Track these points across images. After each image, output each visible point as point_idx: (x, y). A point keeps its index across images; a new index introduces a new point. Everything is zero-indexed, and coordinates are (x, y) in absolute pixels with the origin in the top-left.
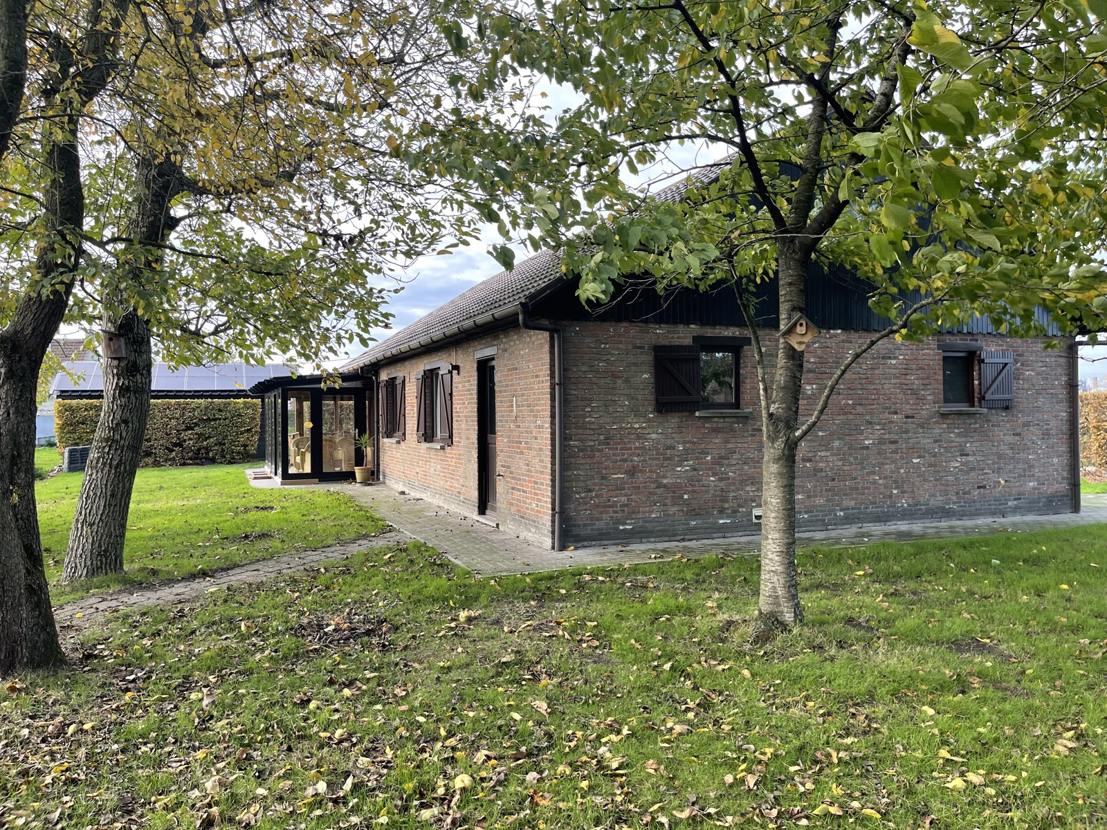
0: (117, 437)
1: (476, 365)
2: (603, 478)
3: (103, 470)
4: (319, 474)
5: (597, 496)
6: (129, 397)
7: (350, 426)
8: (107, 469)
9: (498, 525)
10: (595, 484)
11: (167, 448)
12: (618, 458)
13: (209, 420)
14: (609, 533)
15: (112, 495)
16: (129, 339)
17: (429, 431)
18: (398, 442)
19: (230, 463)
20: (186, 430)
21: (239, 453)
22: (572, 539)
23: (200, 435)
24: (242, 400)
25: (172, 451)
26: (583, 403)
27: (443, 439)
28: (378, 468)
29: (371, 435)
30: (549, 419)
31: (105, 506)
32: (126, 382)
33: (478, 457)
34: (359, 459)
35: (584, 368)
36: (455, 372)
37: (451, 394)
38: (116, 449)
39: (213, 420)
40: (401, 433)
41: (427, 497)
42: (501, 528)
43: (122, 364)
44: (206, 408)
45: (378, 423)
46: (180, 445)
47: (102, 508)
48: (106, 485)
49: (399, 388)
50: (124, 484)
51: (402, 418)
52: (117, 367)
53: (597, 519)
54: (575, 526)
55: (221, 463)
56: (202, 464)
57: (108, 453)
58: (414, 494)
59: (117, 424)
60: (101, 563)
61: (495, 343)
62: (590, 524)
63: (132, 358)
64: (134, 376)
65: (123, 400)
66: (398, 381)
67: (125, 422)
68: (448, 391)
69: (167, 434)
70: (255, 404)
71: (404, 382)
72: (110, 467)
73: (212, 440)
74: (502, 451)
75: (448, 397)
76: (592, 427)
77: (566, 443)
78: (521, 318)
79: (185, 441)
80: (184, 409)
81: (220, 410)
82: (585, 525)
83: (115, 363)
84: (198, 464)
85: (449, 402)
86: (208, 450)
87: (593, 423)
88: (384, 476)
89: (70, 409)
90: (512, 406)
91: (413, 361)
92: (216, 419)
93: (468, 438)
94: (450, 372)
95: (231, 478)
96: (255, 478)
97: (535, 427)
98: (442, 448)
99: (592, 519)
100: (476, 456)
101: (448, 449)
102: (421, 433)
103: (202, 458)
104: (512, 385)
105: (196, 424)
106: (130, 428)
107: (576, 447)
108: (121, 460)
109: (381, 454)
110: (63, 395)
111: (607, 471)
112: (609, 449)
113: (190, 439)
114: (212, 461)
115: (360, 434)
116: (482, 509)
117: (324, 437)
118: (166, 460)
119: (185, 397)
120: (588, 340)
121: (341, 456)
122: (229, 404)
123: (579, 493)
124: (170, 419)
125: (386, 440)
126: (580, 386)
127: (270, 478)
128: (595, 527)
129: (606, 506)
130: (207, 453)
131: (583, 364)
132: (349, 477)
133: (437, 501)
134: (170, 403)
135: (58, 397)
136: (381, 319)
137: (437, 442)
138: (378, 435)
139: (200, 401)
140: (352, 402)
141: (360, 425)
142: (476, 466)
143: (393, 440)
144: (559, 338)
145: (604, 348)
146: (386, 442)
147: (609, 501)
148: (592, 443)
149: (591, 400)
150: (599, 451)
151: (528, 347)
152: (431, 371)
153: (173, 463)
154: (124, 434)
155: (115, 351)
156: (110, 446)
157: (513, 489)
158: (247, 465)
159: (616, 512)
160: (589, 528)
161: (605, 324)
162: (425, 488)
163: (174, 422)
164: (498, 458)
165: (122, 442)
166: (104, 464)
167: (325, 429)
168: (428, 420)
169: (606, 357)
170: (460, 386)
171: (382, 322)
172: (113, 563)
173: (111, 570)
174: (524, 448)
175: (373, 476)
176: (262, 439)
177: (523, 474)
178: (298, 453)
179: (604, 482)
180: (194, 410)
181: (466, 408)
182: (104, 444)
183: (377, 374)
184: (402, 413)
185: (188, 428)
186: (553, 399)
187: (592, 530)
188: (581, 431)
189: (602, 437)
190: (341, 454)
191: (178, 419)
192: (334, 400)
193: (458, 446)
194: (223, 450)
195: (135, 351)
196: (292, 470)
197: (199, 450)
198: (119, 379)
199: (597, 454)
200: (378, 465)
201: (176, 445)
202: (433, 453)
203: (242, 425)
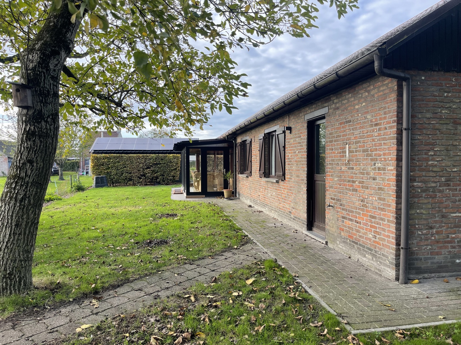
0: (23, 175)
1: (306, 125)
2: (443, 216)
3: (9, 203)
4: (205, 193)
5: (437, 233)
6: (34, 141)
7: (222, 167)
8: (13, 202)
9: (327, 243)
10: (436, 222)
11: (139, 177)
12: (457, 198)
13: (157, 164)
14: (446, 266)
15: (17, 225)
16: (36, 91)
17: (267, 171)
18: (247, 177)
19: (167, 184)
20: (147, 169)
21: (171, 180)
22: (414, 271)
23: (153, 171)
24: (171, 155)
25: (140, 178)
26: (427, 147)
27: (278, 177)
28: (236, 190)
29: (232, 172)
30: (394, 163)
31: (10, 235)
32: (32, 128)
33: (307, 190)
34: (226, 185)
35: (428, 115)
36: (288, 132)
37: (284, 147)
38: (22, 186)
39: (159, 164)
40: (249, 172)
41: (266, 211)
42: (330, 245)
43: (30, 113)
44: (156, 158)
45: (236, 166)
46: (144, 175)
47: (7, 236)
48: (12, 216)
49: (248, 146)
50: (28, 215)
51: (250, 163)
52: (26, 115)
53: (438, 254)
54: (417, 259)
55: (163, 184)
56: (154, 185)
57: (15, 188)
58: (257, 208)
59: (23, 164)
60: (7, 284)
61: (326, 104)
62: (430, 258)
63: (38, 108)
64: (39, 123)
65: (29, 143)
66: (248, 142)
67: (31, 162)
68: (282, 144)
69: (138, 171)
70: (178, 157)
71: (251, 142)
72: (16, 200)
73: (158, 173)
74: (331, 187)
75: (282, 149)
76: (435, 169)
77: (411, 184)
78: (376, 64)
79: (146, 174)
80: (146, 159)
81: (162, 159)
82: (426, 259)
83: (25, 111)
84: (152, 185)
85: (282, 152)
86: (157, 178)
87: (436, 166)
88: (239, 195)
89: (97, 158)
90: (345, 152)
91: (257, 129)
92: (160, 164)
93: (298, 176)
94: (284, 132)
95: (163, 192)
96: (175, 193)
97: (375, 169)
98: (277, 182)
99: (432, 253)
100: (305, 189)
101: (281, 183)
102: (262, 172)
103: (154, 182)
104: (345, 135)
105: (152, 166)
106: (35, 168)
107: (419, 187)
108: (25, 195)
109: (237, 183)
110: (96, 152)
111: (447, 210)
112: (450, 190)
113: (149, 173)
114: (159, 183)
115: (227, 172)
116: (310, 226)
117: (208, 173)
118: (138, 183)
119: (147, 153)
120: (433, 89)
121: (217, 183)
122: (166, 156)
123: (421, 230)
124: (140, 163)
125: (240, 175)
126: (424, 131)
127: (182, 193)
128: (435, 261)
129: (446, 242)
130: (156, 180)
131: (428, 111)
132: (220, 194)
133: (273, 214)
134: (139, 156)
135: (93, 153)
136: (242, 88)
137: (273, 177)
138: (236, 172)
139: (153, 155)
140: (222, 156)
141: (227, 167)
142: (305, 196)
143: (244, 176)
144: (408, 85)
145: (447, 97)
146: (240, 176)
147: (448, 237)
148: (433, 185)
149: (434, 144)
150: (440, 191)
151: (365, 101)
152: (269, 133)
153: (141, 184)
154: (29, 172)
155: (22, 101)
156: (16, 183)
157: (344, 218)
158: (174, 186)
159: (454, 247)
160: (430, 261)
161: (448, 75)
162: (265, 205)
163: (141, 165)
164: (327, 193)
165: (27, 179)
166: (11, 198)
167: (209, 169)
168: (267, 164)
169: (448, 105)
170: (292, 141)
171: (242, 91)
172: (17, 284)
173: (15, 290)
174: (359, 187)
175: (233, 195)
176: (181, 173)
177: (356, 208)
178: (196, 181)
179: (444, 220)
180: (150, 159)
181: (297, 155)
182: (12, 181)
183: (235, 139)
184: (250, 160)
185: (148, 168)
186: (399, 143)
187: (432, 263)
188: (424, 173)
189: (443, 179)
190: (217, 182)
191: (143, 163)
192: (214, 154)
193: (289, 181)
194: (164, 178)
195: (41, 102)
196: (192, 190)
197: (153, 178)
198: (26, 125)
199: (438, 194)
200: (236, 188)
201: (142, 175)
202: (270, 185)
203: (173, 166)
